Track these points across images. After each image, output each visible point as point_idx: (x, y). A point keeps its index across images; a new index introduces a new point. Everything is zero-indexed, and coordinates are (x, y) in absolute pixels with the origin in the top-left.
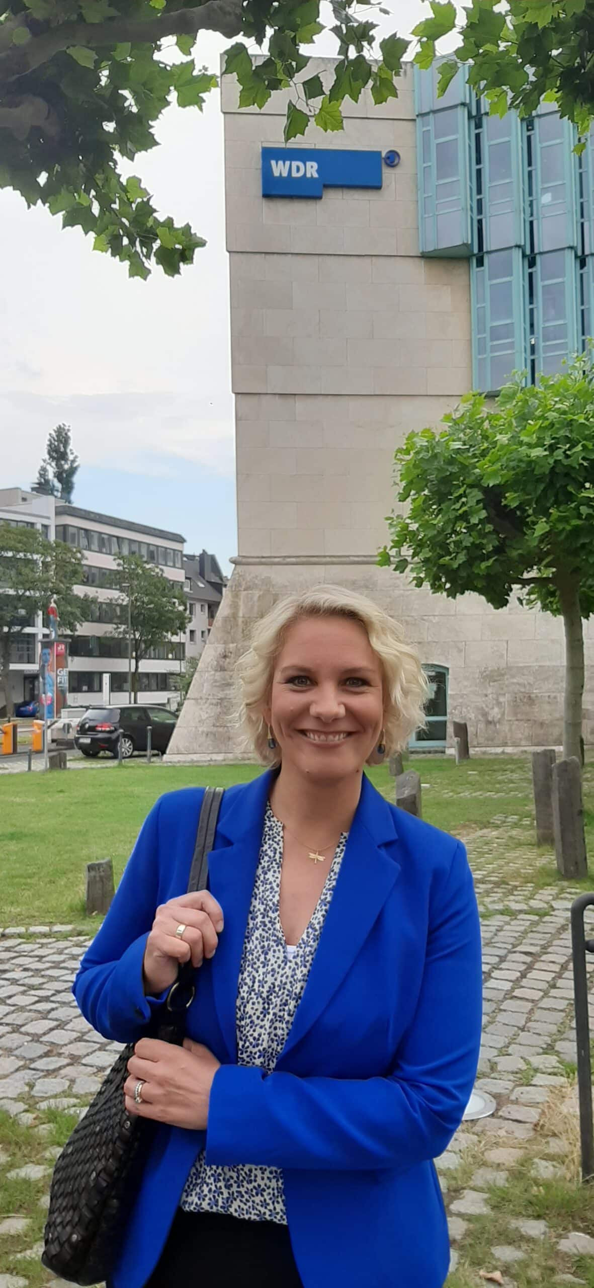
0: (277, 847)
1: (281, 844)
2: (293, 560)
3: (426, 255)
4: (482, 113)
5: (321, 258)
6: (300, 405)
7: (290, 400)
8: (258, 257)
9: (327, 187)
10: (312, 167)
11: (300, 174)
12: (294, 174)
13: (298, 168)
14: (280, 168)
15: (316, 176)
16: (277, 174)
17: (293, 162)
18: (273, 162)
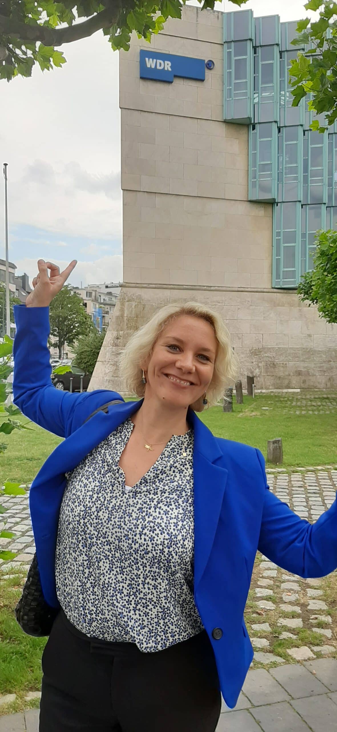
0: (127, 434)
1: (130, 433)
2: (154, 286)
3: (227, 121)
4: (257, 45)
5: (171, 117)
6: (158, 199)
7: (153, 196)
8: (137, 112)
9: (176, 76)
10: (168, 64)
11: (162, 68)
12: (158, 67)
13: (160, 64)
14: (150, 63)
15: (170, 69)
16: (149, 66)
17: (158, 61)
18: (147, 59)
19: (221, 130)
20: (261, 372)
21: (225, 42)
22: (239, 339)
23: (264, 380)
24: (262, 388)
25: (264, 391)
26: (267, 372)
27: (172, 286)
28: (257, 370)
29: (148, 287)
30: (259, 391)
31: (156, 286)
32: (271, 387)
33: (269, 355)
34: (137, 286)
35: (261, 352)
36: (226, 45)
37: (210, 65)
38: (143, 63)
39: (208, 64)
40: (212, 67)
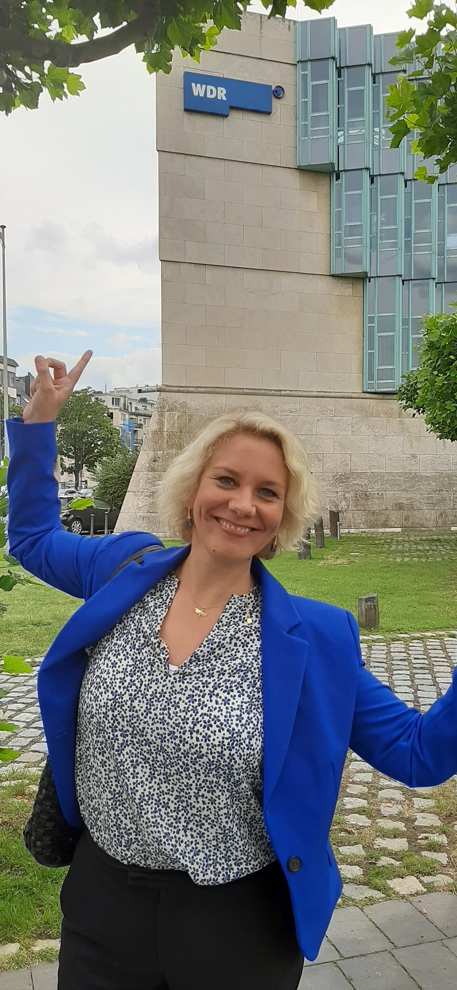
0: (170, 594)
1: (174, 592)
2: (204, 390)
3: (301, 168)
4: (341, 66)
5: (226, 162)
6: (209, 273)
7: (202, 268)
8: (180, 156)
9: (232, 108)
10: (222, 92)
11: (213, 96)
12: (209, 96)
13: (211, 91)
14: (198, 90)
15: (224, 99)
16: (196, 94)
17: (208, 86)
18: (193, 84)
19: (294, 180)
20: (348, 506)
21: (298, 62)
22: (319, 461)
23: (353, 517)
24: (350, 527)
25: (352, 531)
26: (356, 506)
27: (228, 390)
28: (344, 502)
29: (196, 391)
30: (347, 531)
31: (207, 390)
32: (362, 526)
33: (360, 483)
34: (181, 390)
35: (348, 478)
36: (300, 65)
37: (278, 93)
38: (187, 90)
39: (276, 91)
40: (281, 96)
